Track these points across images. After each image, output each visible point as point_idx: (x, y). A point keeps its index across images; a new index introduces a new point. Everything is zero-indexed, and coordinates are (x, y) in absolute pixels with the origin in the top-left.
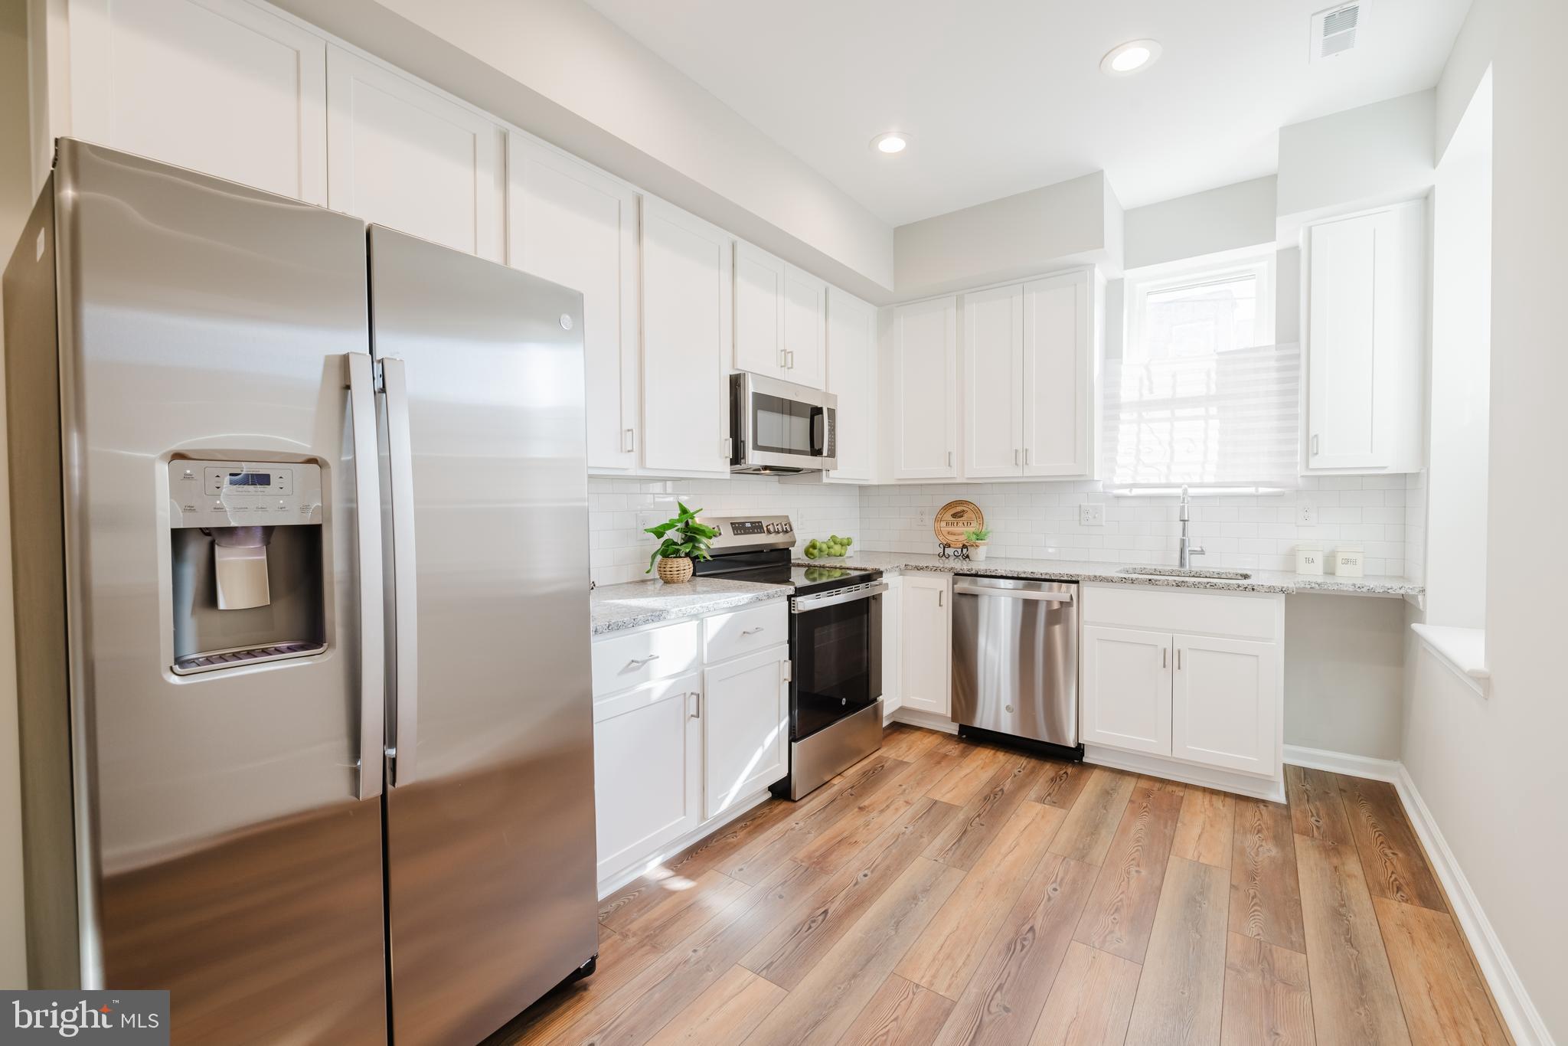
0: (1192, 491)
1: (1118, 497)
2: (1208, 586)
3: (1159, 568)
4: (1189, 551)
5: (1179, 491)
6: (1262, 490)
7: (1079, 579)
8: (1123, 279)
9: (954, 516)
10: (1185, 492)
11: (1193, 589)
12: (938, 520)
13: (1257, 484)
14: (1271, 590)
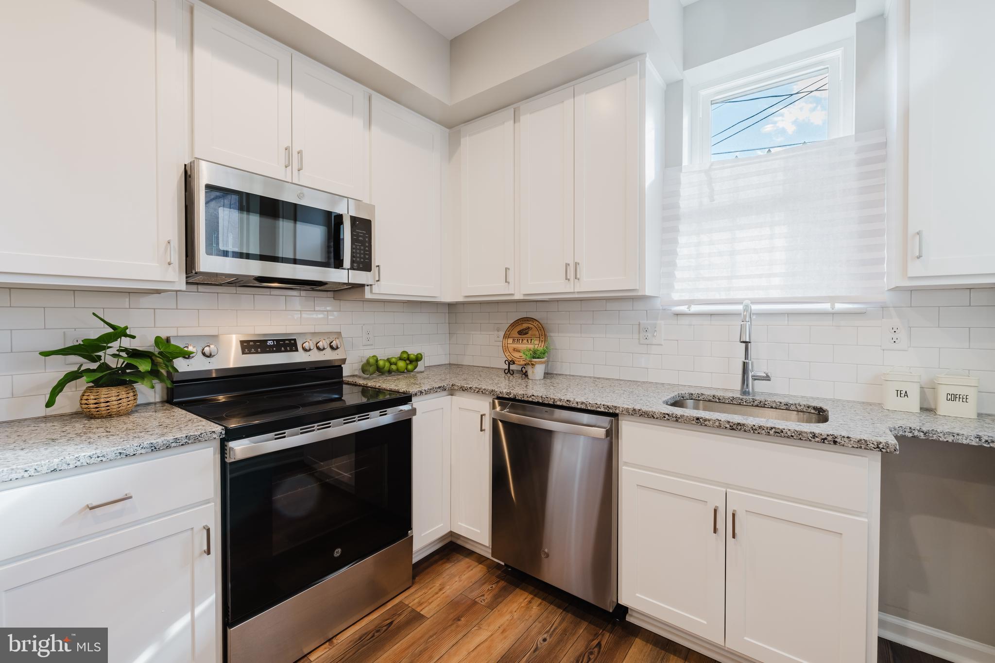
0: (755, 307)
1: (677, 315)
2: (772, 432)
3: (719, 394)
4: (752, 376)
5: (739, 308)
6: (839, 306)
7: (617, 411)
8: (682, 80)
9: (520, 333)
10: (746, 308)
11: (751, 435)
12: (506, 337)
13: (832, 300)
14: (862, 445)
